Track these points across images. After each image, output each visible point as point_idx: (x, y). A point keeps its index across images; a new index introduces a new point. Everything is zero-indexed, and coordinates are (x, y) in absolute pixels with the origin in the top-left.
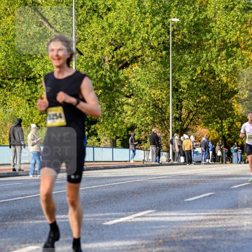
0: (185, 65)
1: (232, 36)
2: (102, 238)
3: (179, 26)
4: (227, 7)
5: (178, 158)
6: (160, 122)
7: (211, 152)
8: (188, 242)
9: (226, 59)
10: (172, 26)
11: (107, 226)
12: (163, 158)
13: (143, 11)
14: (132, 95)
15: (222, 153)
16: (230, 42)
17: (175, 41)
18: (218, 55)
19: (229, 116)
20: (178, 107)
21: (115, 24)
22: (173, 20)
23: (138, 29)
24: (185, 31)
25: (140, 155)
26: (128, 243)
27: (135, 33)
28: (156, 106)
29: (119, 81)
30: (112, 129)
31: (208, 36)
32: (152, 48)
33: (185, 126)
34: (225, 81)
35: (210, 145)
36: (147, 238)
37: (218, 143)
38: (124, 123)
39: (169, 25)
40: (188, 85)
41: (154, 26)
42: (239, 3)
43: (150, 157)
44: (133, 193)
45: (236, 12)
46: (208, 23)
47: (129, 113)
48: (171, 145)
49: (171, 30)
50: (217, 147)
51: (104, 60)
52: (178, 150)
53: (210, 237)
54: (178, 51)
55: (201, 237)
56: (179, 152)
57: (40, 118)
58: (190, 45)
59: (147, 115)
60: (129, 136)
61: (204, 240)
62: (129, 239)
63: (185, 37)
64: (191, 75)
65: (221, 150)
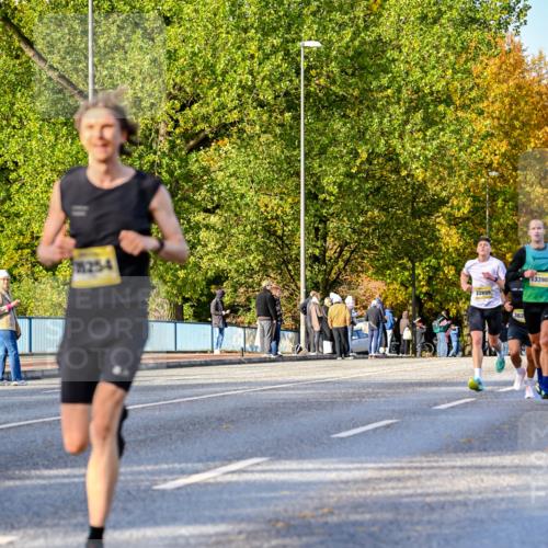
0: (334, 141)
1: (436, 81)
2: (151, 520)
3: (321, 57)
4: (424, 18)
5: (319, 345)
6: (278, 267)
7: (389, 332)
8: (339, 525)
9: (423, 131)
10: (306, 57)
11: (163, 493)
12: (286, 345)
13: (243, 24)
14: (218, 207)
15: (414, 333)
16: (432, 94)
17: (312, 89)
18: (406, 122)
19: (429, 252)
20: (318, 233)
21: (181, 53)
22: (307, 44)
23: (232, 64)
24: (334, 67)
25: (235, 338)
26: (210, 529)
27: (225, 73)
28: (269, 232)
29: (188, 177)
30: (174, 282)
31: (385, 81)
32: (261, 104)
33: (333, 276)
34: (420, 179)
35: (388, 315)
36: (249, 519)
37: (405, 313)
38: (200, 268)
39: (299, 54)
40: (340, 186)
41: (267, 57)
42: (451, 8)
43: (258, 341)
44: (220, 419)
45: (445, 28)
46: (384, 52)
47: (212, 246)
48: (302, 316)
49: (303, 65)
50: (404, 322)
51: (157, 132)
52: (317, 327)
53: (388, 516)
54: (318, 112)
55: (368, 516)
56: (321, 332)
57: (16, 257)
58: (343, 98)
59: (249, 252)
60: (211, 296)
61: (374, 523)
62: (212, 521)
63: (334, 82)
64: (348, 164)
65: (412, 327)
